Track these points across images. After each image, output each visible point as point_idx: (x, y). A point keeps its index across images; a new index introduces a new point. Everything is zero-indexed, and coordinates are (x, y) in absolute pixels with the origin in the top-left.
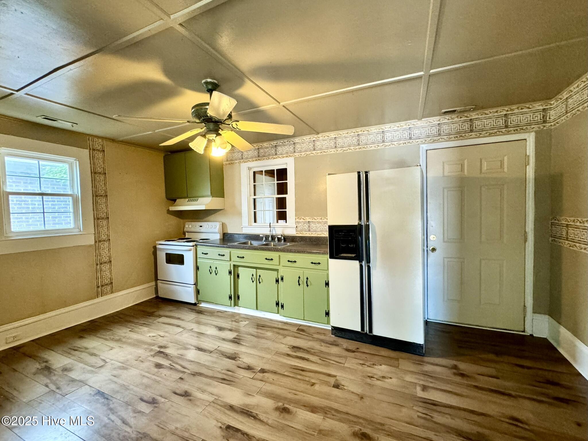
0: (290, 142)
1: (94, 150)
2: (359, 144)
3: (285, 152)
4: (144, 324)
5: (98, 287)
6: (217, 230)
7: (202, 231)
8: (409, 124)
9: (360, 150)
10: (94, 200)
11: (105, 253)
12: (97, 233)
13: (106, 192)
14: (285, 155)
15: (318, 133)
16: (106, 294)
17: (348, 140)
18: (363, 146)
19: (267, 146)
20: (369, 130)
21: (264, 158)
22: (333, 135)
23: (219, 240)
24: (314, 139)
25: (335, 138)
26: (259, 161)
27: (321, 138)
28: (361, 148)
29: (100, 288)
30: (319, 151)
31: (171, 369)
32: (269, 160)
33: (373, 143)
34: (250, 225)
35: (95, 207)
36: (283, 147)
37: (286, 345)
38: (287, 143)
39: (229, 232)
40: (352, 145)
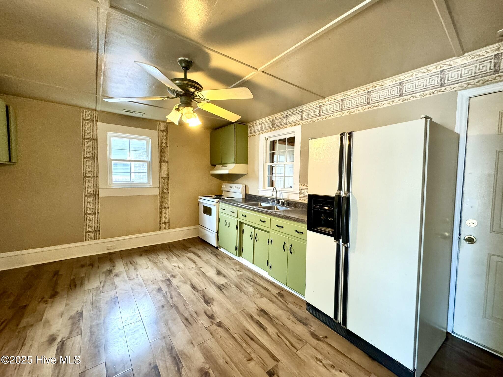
0: (298, 110)
1: (161, 131)
2: (368, 103)
3: (294, 120)
4: (178, 255)
5: (160, 224)
6: (240, 191)
7: (231, 191)
8: (442, 66)
9: (370, 109)
10: (160, 165)
11: (165, 201)
12: (161, 188)
13: (168, 159)
14: (293, 124)
15: (324, 98)
16: (165, 229)
17: (356, 101)
18: (373, 105)
19: (280, 117)
20: (383, 84)
21: (276, 128)
22: (339, 97)
23: (241, 199)
24: (321, 104)
25: (342, 100)
26: (273, 131)
27: (327, 102)
28: (370, 107)
29: (161, 225)
30: (324, 117)
31: (164, 296)
32: (281, 130)
33: (387, 99)
34: (265, 189)
35: (160, 170)
36: (293, 116)
37: (257, 305)
38: (296, 112)
39: (250, 193)
40: (361, 105)
